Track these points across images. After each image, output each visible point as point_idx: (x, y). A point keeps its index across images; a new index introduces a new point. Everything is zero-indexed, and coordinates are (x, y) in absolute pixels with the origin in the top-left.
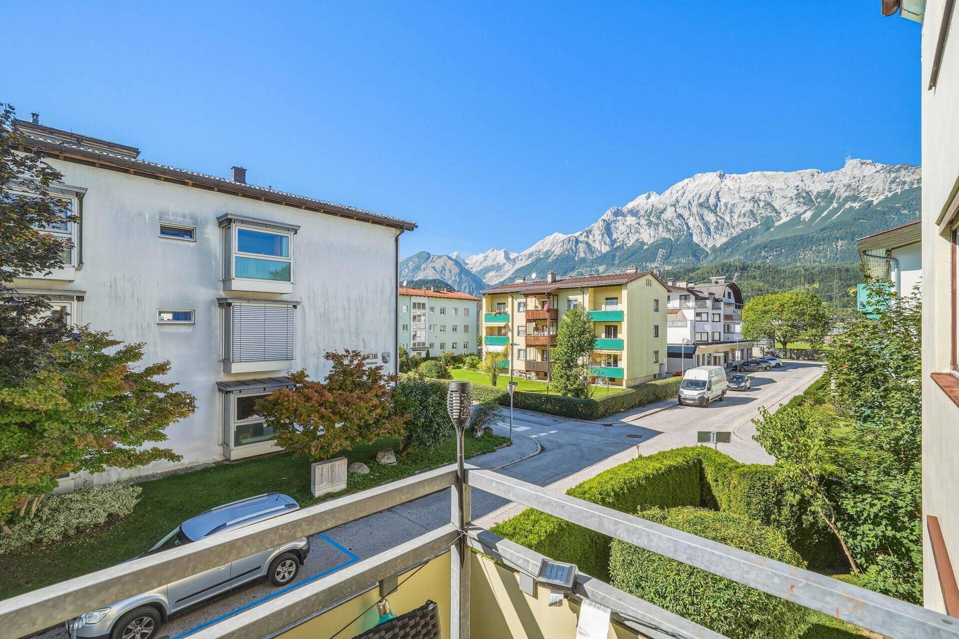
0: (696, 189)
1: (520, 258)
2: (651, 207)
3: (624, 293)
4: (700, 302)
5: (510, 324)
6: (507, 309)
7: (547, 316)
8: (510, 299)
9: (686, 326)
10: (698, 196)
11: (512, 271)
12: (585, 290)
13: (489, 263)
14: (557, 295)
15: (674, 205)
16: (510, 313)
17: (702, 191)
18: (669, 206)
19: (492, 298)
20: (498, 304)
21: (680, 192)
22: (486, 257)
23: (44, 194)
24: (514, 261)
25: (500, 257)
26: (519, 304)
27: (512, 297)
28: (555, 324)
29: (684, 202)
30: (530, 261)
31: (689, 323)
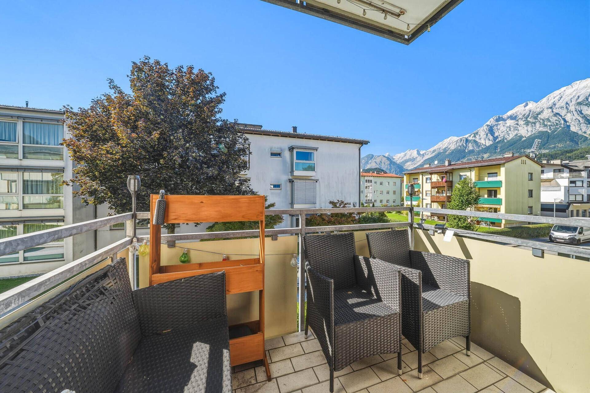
0: (575, 92)
1: (427, 153)
2: (528, 112)
3: (503, 170)
4: (574, 174)
5: (421, 190)
6: (419, 182)
7: (445, 184)
8: (421, 176)
9: (560, 190)
10: (576, 97)
11: (422, 161)
12: (472, 169)
13: (408, 157)
14: (452, 173)
15: (551, 108)
16: (421, 183)
17: (581, 93)
18: (545, 109)
19: (410, 176)
20: (413, 179)
21: (557, 98)
22: (405, 155)
23: (243, 146)
24: (423, 155)
25: (414, 153)
26: (427, 179)
27: (422, 175)
28: (450, 189)
29: (562, 103)
30: (434, 154)
31: (563, 189)
